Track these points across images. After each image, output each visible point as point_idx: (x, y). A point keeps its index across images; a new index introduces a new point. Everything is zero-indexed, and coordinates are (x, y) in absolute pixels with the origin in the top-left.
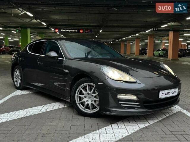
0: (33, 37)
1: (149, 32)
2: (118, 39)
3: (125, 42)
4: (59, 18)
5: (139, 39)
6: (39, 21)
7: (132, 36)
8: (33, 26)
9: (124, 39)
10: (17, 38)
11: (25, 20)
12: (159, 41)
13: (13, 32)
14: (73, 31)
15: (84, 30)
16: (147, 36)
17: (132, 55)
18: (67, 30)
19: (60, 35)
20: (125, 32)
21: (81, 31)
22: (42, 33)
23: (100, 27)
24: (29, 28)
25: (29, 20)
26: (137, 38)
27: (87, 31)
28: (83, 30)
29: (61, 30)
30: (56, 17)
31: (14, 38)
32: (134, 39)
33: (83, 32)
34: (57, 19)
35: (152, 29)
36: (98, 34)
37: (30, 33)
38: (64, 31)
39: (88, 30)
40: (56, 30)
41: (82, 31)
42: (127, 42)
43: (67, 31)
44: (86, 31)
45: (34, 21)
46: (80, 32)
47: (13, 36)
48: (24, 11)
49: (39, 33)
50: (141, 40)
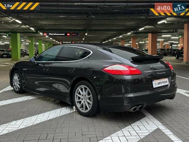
0: (23, 40)
1: (130, 34)
2: (105, 41)
4: (46, 24)
5: (124, 40)
6: (27, 26)
7: (117, 38)
8: (23, 31)
9: (110, 40)
10: (8, 42)
11: (14, 26)
12: (142, 42)
13: (4, 36)
14: (61, 34)
15: (71, 33)
16: (130, 37)
18: (55, 33)
20: (110, 34)
22: (32, 37)
23: (85, 31)
24: (18, 32)
25: (18, 26)
26: (122, 39)
27: (74, 34)
28: (70, 33)
29: (50, 34)
30: (43, 23)
31: (5, 42)
32: (119, 41)
34: (44, 24)
35: (133, 31)
36: (85, 37)
37: (19, 37)
38: (52, 34)
39: (74, 33)
40: (44, 34)
41: (69, 34)
43: (55, 34)
44: (73, 34)
45: (24, 26)
46: (67, 35)
47: (4, 39)
48: (13, 18)
49: (29, 37)
50: (126, 41)
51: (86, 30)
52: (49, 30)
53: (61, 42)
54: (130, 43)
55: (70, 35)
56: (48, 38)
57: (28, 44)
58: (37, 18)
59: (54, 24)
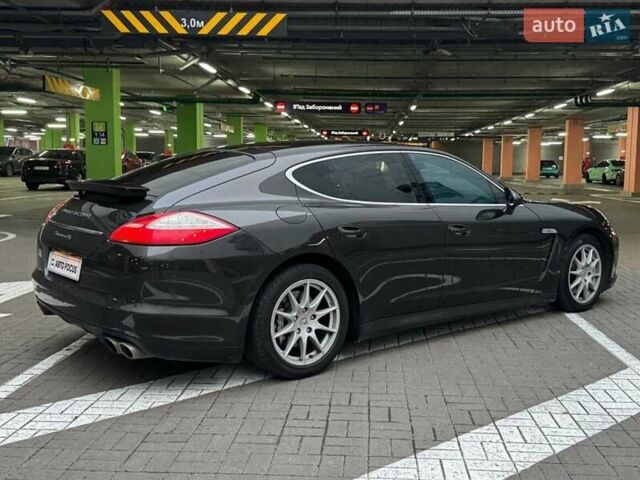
1: (563, 108)
2: (471, 129)
3: (495, 137)
4: (287, 74)
5: (541, 127)
6: (230, 82)
7: (514, 121)
8: (213, 97)
9: (491, 128)
10: (160, 129)
11: (191, 82)
12: (605, 134)
13: (152, 112)
14: (330, 108)
15: (363, 103)
16: (561, 119)
17: (516, 178)
18: (311, 104)
19: (289, 120)
20: (491, 107)
22: (239, 115)
23: (408, 96)
24: (200, 101)
25: (205, 81)
26: (532, 124)
27: (371, 108)
28: (359, 105)
29: (295, 107)
30: (280, 71)
31: (152, 127)
32: (521, 129)
33: (359, 111)
34: (282, 76)
35: (573, 100)
36: (406, 117)
37: (203, 118)
38: (302, 108)
39: (373, 105)
40: (279, 107)
41: (356, 108)
42: (500, 137)
43: (311, 108)
44: (368, 109)
45: (219, 82)
46: (349, 111)
47: (152, 121)
48: (192, 58)
49: (229, 115)
50: (546, 131)
51: (415, 96)
52: (295, 93)
53: (325, 133)
54: (563, 139)
55: (360, 109)
56: (287, 119)
57: (225, 136)
58: (264, 58)
59: (313, 74)
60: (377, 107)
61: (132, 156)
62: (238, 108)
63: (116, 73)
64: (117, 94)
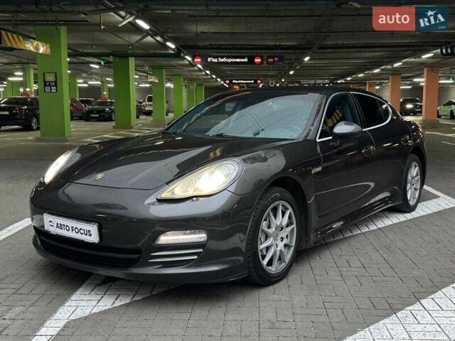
0: (137, 77)
2: (343, 77)
4: (207, 31)
5: (400, 74)
6: (159, 38)
7: (382, 70)
8: (144, 52)
9: (361, 75)
10: (97, 80)
11: (127, 39)
13: (91, 65)
14: (238, 60)
15: (265, 57)
16: (423, 66)
18: (222, 58)
19: (202, 71)
20: (367, 58)
21: (256, 60)
22: (161, 67)
23: (304, 49)
24: (132, 55)
25: (139, 37)
26: (396, 72)
27: (272, 60)
28: (262, 58)
29: (209, 59)
30: (201, 28)
31: (91, 80)
32: (384, 76)
33: (262, 63)
34: (202, 32)
36: (297, 67)
38: (215, 60)
39: (273, 57)
40: (196, 60)
41: (259, 60)
42: (366, 83)
43: (222, 60)
44: (269, 60)
45: (149, 39)
47: (91, 74)
48: (128, 15)
49: (153, 68)
50: (403, 78)
51: (310, 49)
52: (211, 47)
53: (228, 82)
55: (262, 61)
57: (148, 85)
59: (230, 31)
60: (276, 59)
61: (76, 101)
62: (163, 61)
63: (63, 30)
64: (64, 51)
